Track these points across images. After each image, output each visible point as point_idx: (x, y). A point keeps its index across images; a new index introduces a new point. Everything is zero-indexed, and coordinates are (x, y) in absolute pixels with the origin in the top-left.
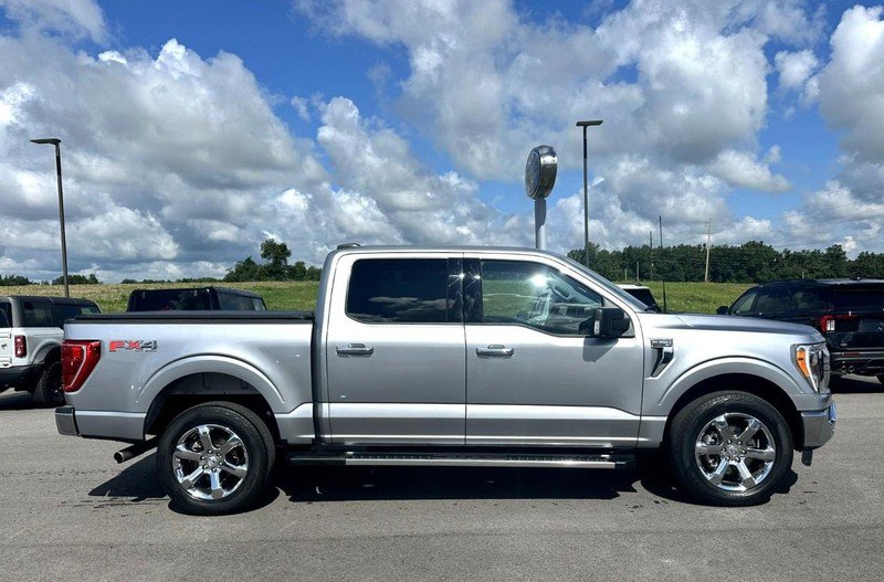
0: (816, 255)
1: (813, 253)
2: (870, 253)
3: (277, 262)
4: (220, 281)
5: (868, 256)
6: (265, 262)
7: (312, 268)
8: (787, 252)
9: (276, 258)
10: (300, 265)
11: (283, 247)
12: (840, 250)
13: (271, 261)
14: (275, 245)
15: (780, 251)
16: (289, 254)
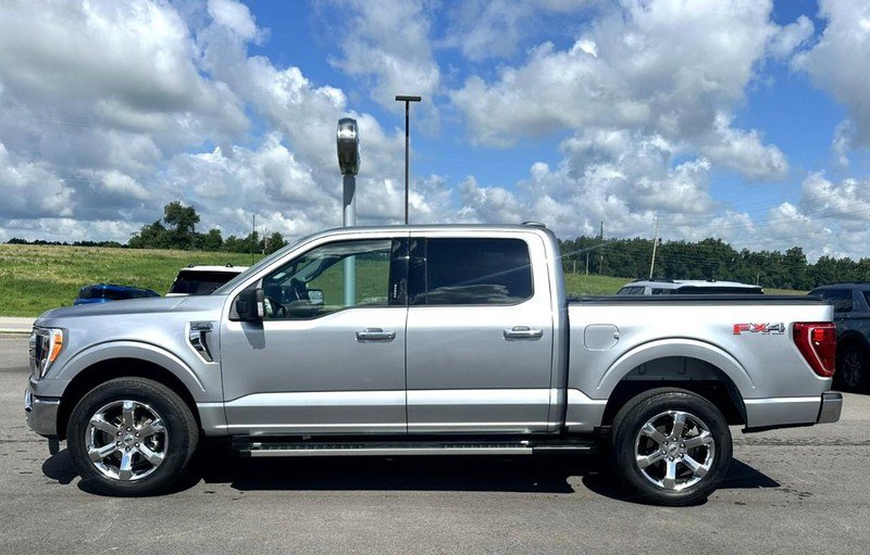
0: (775, 257)
1: (772, 254)
2: (830, 258)
3: (182, 229)
4: (125, 246)
5: (828, 261)
6: (170, 227)
7: (232, 238)
8: (746, 252)
9: (181, 223)
10: (215, 233)
11: (191, 212)
12: (800, 252)
13: (175, 227)
14: (180, 208)
15: (739, 250)
16: (197, 219)
